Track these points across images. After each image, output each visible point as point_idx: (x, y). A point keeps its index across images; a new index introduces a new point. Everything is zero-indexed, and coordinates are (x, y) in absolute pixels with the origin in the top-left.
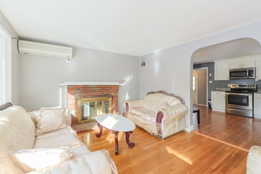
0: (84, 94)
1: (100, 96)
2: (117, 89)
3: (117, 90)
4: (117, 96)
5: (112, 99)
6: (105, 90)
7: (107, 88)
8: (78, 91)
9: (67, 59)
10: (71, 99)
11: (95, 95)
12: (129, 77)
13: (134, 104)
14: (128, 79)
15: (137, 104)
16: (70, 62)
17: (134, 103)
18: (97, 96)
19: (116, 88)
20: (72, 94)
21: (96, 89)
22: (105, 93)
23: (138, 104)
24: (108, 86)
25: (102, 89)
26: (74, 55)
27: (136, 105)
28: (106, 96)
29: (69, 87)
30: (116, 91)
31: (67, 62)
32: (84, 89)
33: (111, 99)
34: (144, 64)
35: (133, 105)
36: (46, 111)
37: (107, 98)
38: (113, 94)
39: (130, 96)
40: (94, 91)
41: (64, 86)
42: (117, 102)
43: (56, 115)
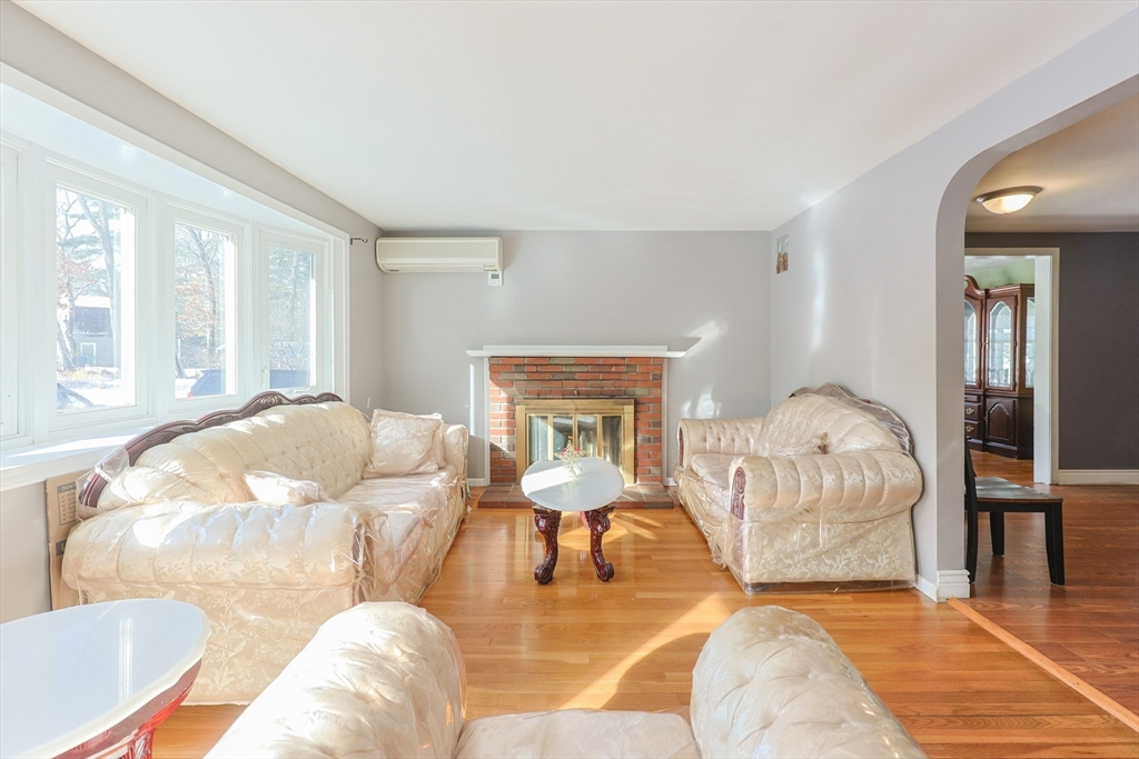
0: (536, 386)
1: (589, 396)
2: (657, 372)
3: (658, 378)
4: (659, 400)
5: (636, 412)
6: (606, 376)
7: (613, 369)
8: (517, 376)
9: (490, 273)
10: (496, 400)
11: (572, 393)
12: (712, 324)
13: (708, 435)
14: (709, 333)
15: (723, 439)
16: (498, 282)
17: (712, 433)
18: (578, 394)
19: (653, 370)
20: (498, 384)
21: (574, 369)
22: (609, 386)
23: (728, 436)
24: (622, 362)
25: (597, 369)
26: (506, 261)
27: (719, 439)
28: (612, 396)
29: (495, 361)
30: (654, 379)
31: (492, 282)
32: (534, 369)
33: (630, 409)
34: (783, 265)
35: (705, 440)
36: (388, 419)
37: (616, 404)
38: (640, 391)
39: (720, 405)
40: (571, 376)
41: (482, 358)
42: (659, 424)
43: (408, 432)
